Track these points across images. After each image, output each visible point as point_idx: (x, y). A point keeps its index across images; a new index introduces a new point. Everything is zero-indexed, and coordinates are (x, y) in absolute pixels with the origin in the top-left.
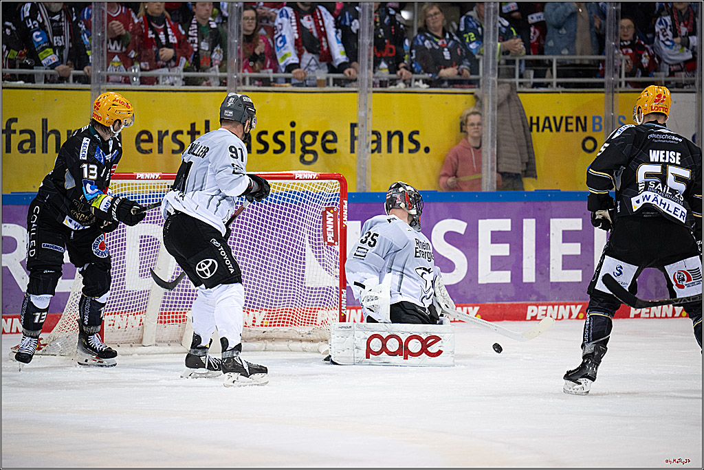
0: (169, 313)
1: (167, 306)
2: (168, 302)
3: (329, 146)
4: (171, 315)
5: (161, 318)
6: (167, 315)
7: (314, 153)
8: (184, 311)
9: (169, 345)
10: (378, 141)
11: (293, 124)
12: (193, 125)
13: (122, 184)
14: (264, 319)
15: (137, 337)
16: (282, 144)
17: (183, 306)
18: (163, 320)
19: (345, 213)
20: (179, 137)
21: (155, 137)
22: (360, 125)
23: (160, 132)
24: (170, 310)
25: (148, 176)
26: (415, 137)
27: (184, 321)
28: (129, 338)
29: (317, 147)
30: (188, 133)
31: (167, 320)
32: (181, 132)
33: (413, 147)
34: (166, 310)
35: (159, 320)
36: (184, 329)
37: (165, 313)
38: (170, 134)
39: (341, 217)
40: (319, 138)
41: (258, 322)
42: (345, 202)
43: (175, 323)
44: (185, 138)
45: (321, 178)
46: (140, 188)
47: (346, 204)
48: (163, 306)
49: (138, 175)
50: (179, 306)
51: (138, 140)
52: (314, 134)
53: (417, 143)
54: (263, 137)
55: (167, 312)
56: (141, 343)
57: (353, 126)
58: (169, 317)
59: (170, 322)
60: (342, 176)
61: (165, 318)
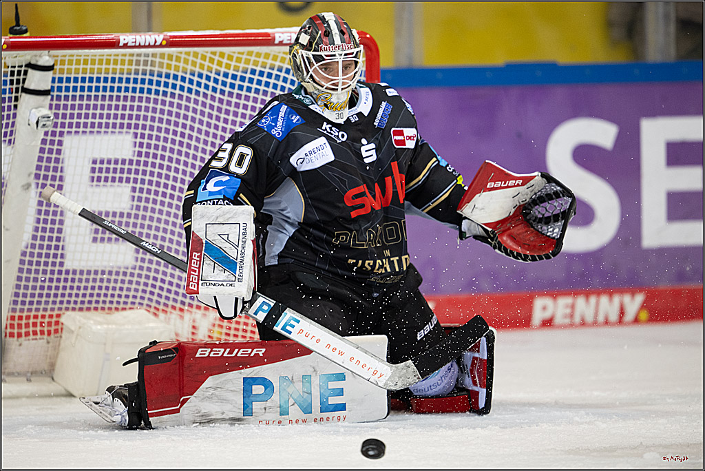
0: (28, 318)
1: (23, 303)
4: (31, 321)
5: (12, 326)
6: (24, 322)
8: (56, 312)
9: (29, 380)
17: (54, 303)
18: (16, 331)
24: (29, 310)
27: (56, 331)
34: (22, 310)
35: (9, 330)
36: (57, 348)
37: (20, 318)
43: (39, 336)
49: (122, 38)
50: (47, 303)
55: (24, 315)
58: (27, 325)
59: (29, 335)
60: (368, 36)
61: (20, 326)
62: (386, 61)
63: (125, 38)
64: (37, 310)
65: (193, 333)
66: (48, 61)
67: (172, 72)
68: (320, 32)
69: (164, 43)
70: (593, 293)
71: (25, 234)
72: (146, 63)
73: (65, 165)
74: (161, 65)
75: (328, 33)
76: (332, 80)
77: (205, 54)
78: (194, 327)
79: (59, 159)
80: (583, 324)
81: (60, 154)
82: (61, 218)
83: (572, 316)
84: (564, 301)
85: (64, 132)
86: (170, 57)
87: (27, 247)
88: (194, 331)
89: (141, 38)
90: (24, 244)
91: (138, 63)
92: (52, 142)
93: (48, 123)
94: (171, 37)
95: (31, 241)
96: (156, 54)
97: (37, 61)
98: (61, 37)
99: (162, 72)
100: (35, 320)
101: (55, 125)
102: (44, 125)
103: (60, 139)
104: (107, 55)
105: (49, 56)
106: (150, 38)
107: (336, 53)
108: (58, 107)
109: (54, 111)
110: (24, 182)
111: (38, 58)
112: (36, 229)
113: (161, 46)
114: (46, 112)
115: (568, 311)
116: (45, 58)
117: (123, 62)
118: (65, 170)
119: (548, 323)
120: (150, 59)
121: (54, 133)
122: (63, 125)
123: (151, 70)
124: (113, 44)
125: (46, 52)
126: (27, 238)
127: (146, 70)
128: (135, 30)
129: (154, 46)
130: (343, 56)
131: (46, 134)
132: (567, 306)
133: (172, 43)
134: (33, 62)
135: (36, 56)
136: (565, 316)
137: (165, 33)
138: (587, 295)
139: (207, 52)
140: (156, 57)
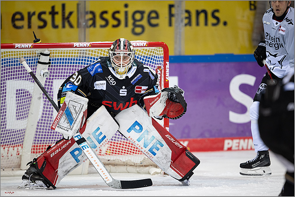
0: (40, 146)
1: (38, 141)
2: (39, 138)
3: (154, 21)
5: (34, 149)
7: (142, 27)
10: (189, 18)
11: (126, 6)
12: (53, 8)
13: (4, 52)
14: (108, 149)
15: (16, 163)
16: (119, 21)
17: (49, 141)
18: (35, 151)
19: (168, 71)
20: (43, 16)
21: (26, 16)
22: (176, 6)
23: (29, 13)
24: (40, 143)
25: (23, 45)
26: (217, 14)
28: (11, 163)
29: (144, 22)
30: (50, 13)
31: (38, 151)
32: (44, 13)
33: (215, 21)
34: (38, 143)
35: (33, 151)
37: (37, 146)
38: (37, 14)
39: (165, 74)
40: (146, 16)
41: (103, 152)
42: (167, 63)
44: (47, 17)
45: (150, 45)
46: (17, 54)
47: (168, 65)
48: (35, 140)
49: (16, 45)
50: (47, 141)
51: (13, 20)
52: (142, 13)
53: (217, 19)
54: (105, 16)
55: (39, 145)
56: (20, 168)
57: (171, 6)
58: (39, 149)
59: (40, 152)
60: (164, 44)
61: (37, 149)
62: (171, 53)
63: (76, 44)
64: (43, 143)
65: (100, 152)
66: (47, 52)
67: (93, 57)
68: (117, 45)
69: (90, 46)
70: (246, 138)
71: (39, 115)
72: (83, 53)
73: (54, 90)
74: (89, 54)
75: (119, 45)
76: (119, 63)
77: (105, 50)
78: (100, 150)
79: (52, 88)
80: (243, 149)
81: (52, 87)
82: (52, 110)
83: (238, 146)
84: (236, 141)
85: (53, 78)
86: (92, 51)
87: (40, 120)
88: (100, 151)
89: (81, 44)
90: (39, 119)
91: (80, 53)
92: (49, 82)
93: (47, 75)
94: (93, 44)
95: (41, 118)
96: (87, 50)
97: (44, 52)
98: (52, 43)
99: (89, 57)
100: (42, 147)
101: (50, 76)
102: (46, 76)
103: (52, 81)
104: (69, 50)
105: (48, 50)
106: (85, 44)
107: (121, 53)
108: (51, 69)
109: (50, 71)
110: (39, 97)
111: (44, 51)
112: (43, 114)
113: (89, 47)
114: (47, 71)
115: (237, 145)
116: (46, 51)
117: (75, 53)
118: (54, 92)
119: (230, 149)
120: (85, 52)
121: (50, 79)
122: (53, 76)
123: (85, 56)
124: (71, 46)
125: (47, 49)
126: (39, 117)
127: (84, 56)
128: (80, 41)
129: (87, 47)
130: (123, 54)
131: (47, 79)
132: (237, 143)
133: (93, 46)
134: (42, 52)
135: (43, 50)
136: (236, 146)
137: (91, 42)
138: (244, 139)
139: (106, 49)
140: (87, 51)
